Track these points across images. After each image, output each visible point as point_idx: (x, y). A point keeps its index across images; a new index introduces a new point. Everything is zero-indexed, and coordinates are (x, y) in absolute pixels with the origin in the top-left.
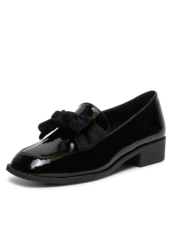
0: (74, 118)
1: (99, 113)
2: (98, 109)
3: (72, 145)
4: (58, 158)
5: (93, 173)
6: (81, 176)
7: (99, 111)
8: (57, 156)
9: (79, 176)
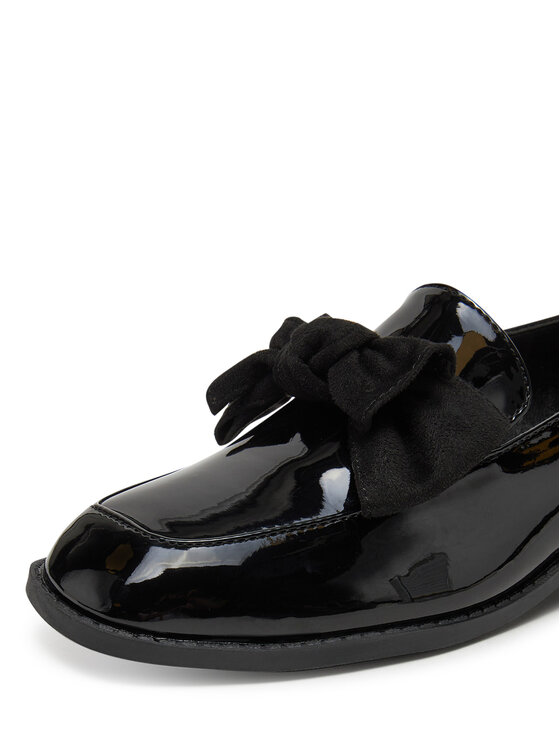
0: (355, 355)
1: (491, 337)
2: (480, 311)
3: (336, 482)
4: (256, 545)
5: (436, 619)
6: (372, 635)
7: (495, 327)
8: (252, 538)
9: (357, 637)
